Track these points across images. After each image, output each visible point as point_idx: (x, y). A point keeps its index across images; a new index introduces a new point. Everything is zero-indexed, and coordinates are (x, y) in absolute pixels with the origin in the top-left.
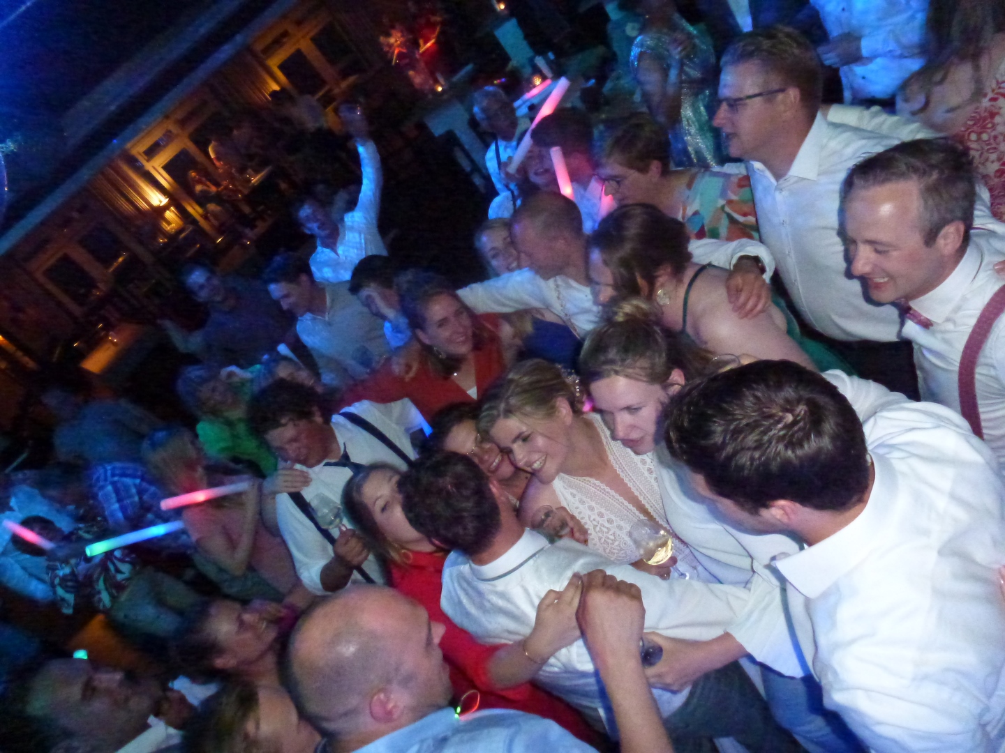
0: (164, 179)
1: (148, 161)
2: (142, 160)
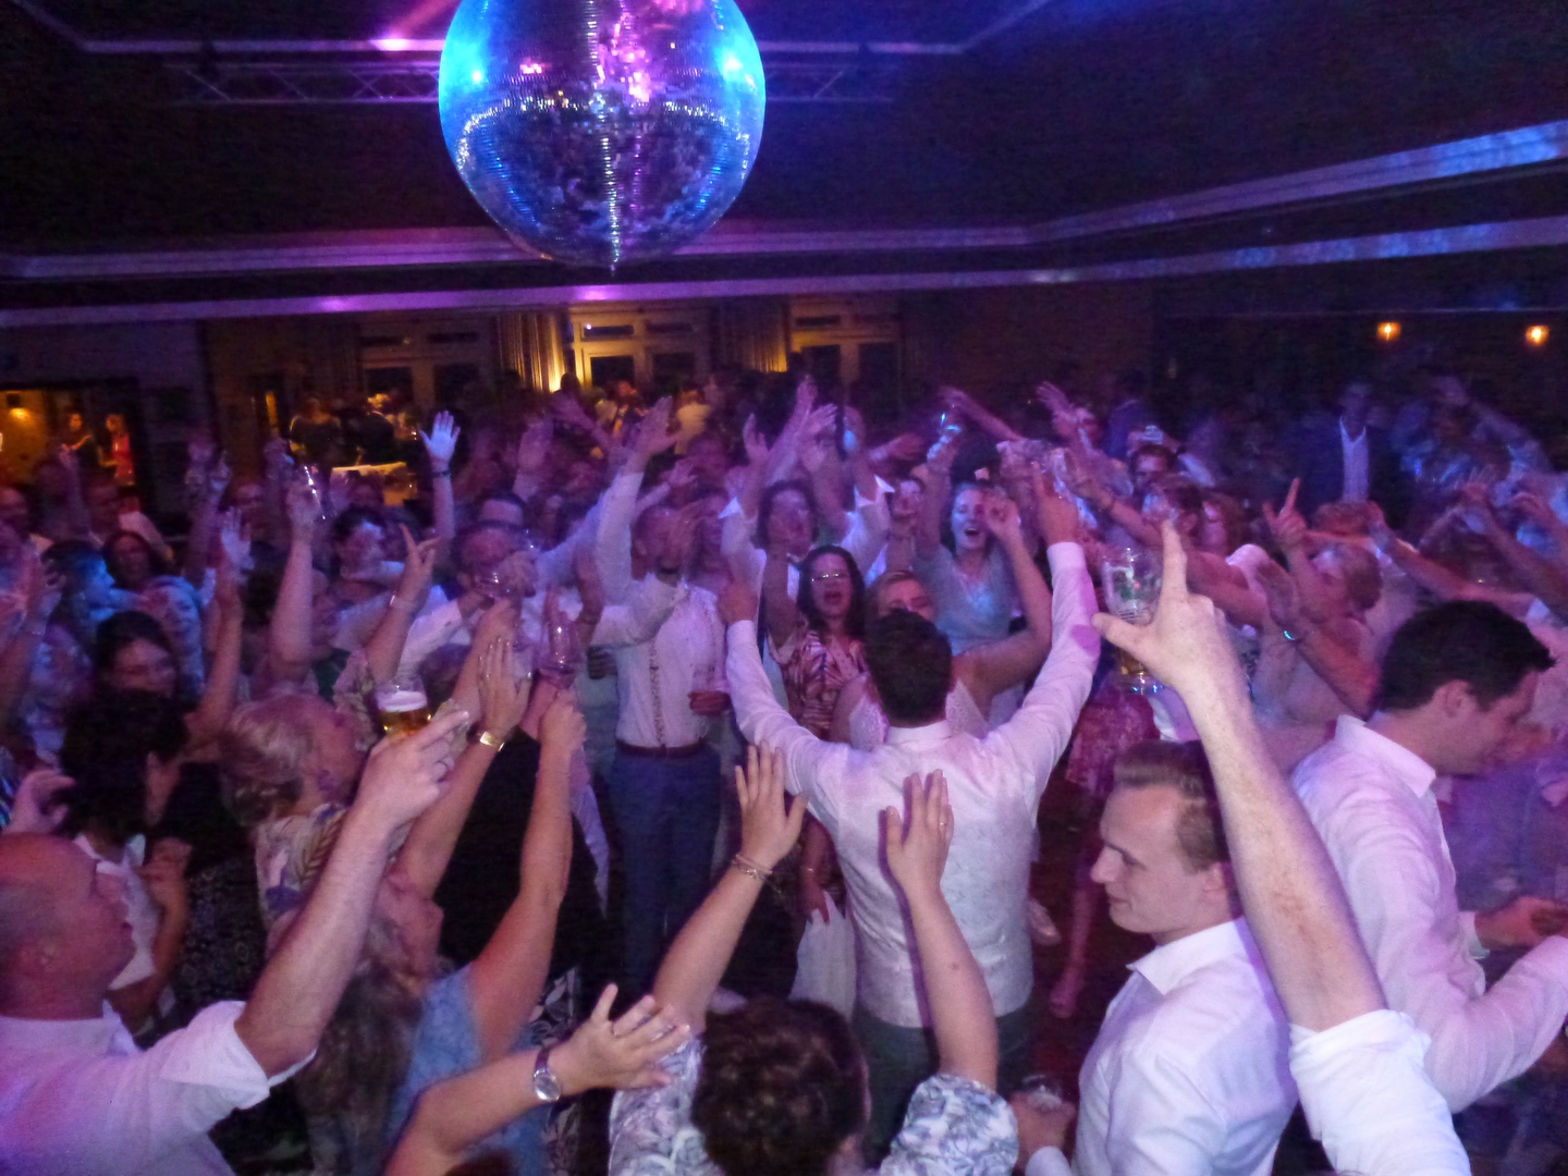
0: (583, 371)
1: (582, 340)
2: (577, 335)
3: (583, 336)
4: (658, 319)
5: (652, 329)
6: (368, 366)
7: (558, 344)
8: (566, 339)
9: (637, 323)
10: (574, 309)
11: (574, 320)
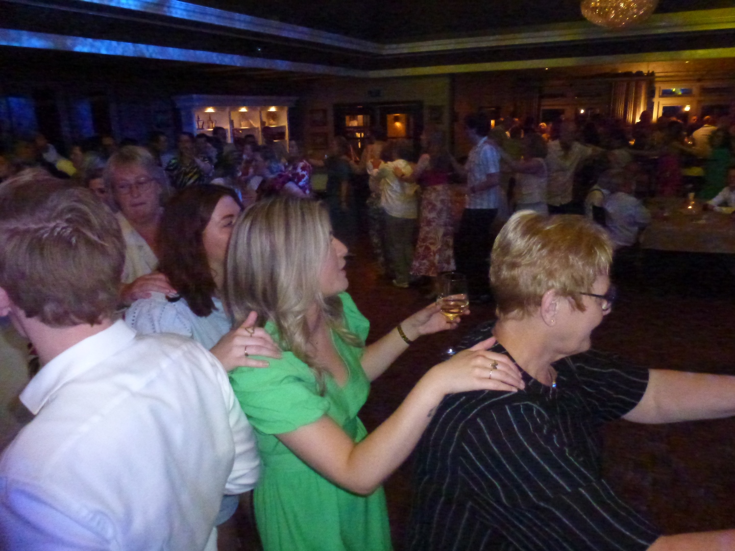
0: (657, 114)
1: (660, 97)
2: (657, 94)
3: (661, 94)
4: (708, 84)
5: (705, 91)
6: (542, 108)
7: (645, 98)
8: (651, 95)
9: (695, 88)
10: (657, 79)
11: (657, 85)
